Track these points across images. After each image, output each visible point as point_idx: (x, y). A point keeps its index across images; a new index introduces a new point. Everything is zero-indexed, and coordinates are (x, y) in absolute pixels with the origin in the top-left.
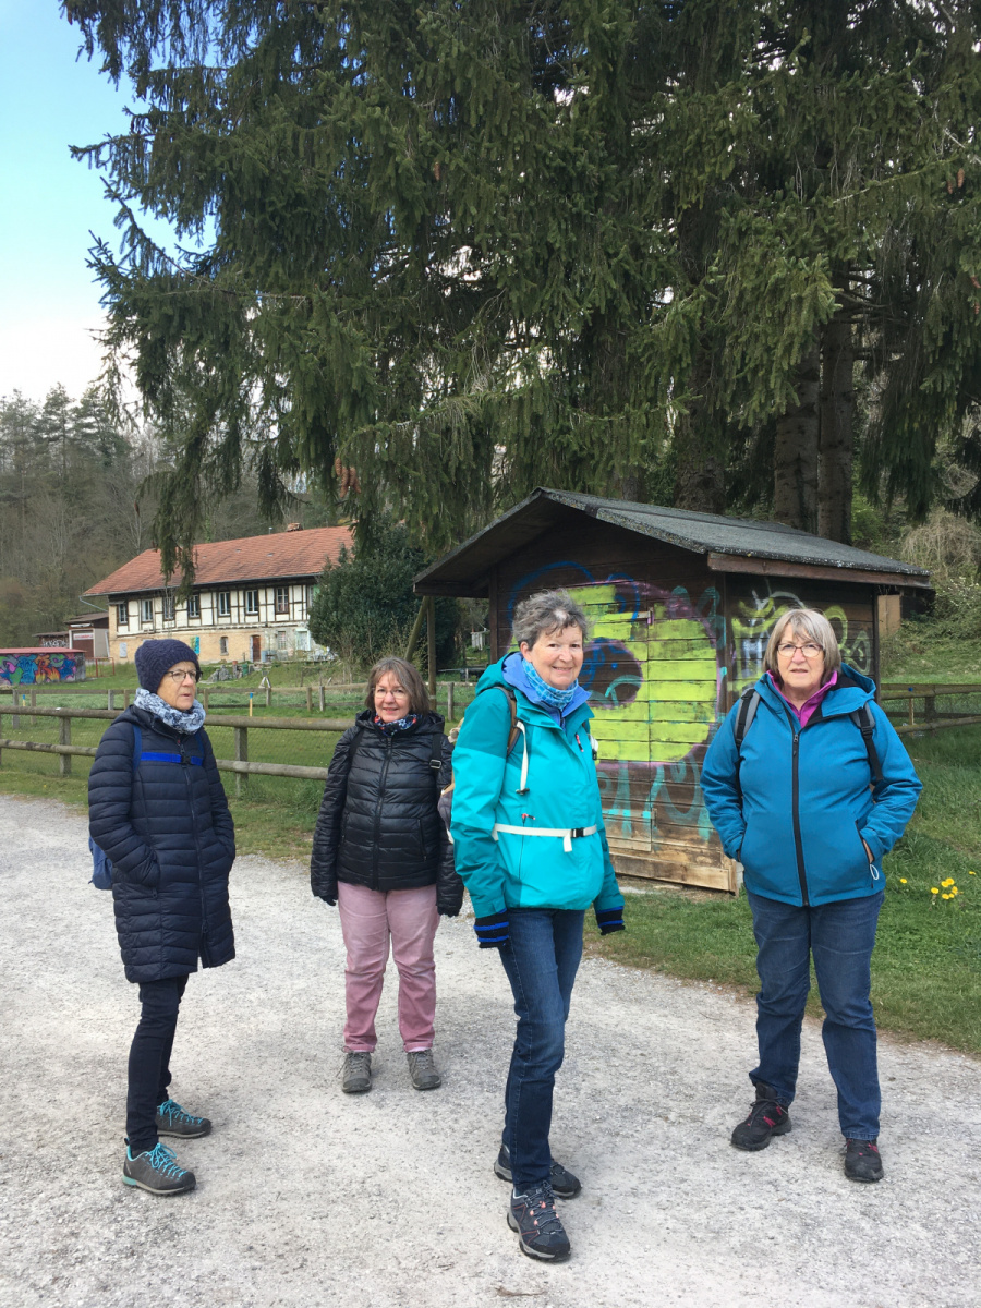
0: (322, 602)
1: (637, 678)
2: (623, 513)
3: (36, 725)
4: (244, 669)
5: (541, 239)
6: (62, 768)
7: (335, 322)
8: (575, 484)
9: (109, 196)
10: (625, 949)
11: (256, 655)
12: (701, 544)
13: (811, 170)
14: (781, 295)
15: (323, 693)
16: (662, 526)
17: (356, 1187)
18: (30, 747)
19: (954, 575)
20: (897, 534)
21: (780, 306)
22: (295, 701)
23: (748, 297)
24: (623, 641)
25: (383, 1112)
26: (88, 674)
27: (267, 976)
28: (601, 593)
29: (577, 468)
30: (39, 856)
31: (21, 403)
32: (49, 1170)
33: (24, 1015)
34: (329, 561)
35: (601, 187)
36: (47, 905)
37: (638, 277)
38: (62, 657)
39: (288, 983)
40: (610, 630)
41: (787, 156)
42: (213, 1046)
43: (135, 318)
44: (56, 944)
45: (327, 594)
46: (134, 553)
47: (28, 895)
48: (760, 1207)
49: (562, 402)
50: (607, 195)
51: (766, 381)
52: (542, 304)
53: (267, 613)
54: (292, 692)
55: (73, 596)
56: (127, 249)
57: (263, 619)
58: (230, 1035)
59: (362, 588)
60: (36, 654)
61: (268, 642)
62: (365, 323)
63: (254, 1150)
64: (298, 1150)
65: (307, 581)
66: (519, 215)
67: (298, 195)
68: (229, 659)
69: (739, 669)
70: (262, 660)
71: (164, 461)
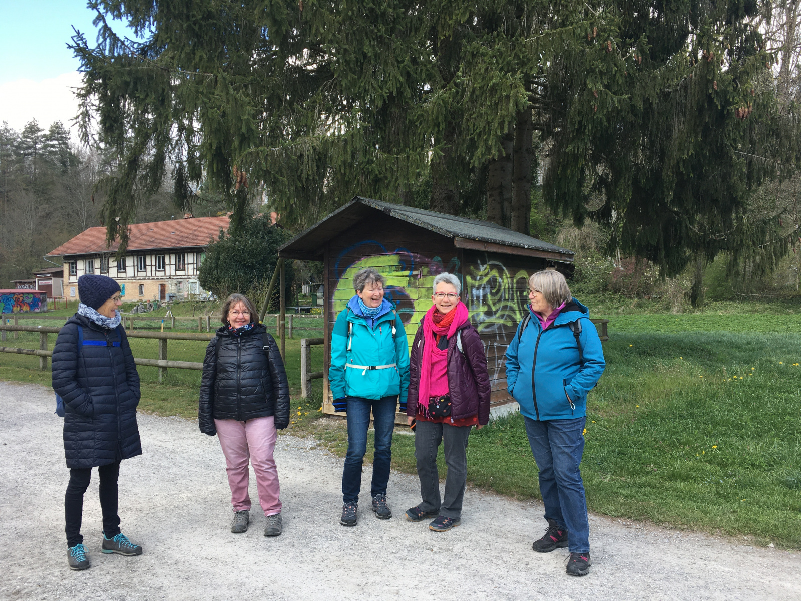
0: (208, 263)
1: (411, 309)
2: (405, 213)
3: (17, 339)
4: (155, 306)
5: (359, 49)
6: (41, 365)
7: (231, 91)
8: (376, 193)
9: (90, 7)
10: (404, 464)
11: (163, 296)
12: (450, 232)
13: (512, 20)
14: (496, 92)
15: (209, 321)
16: (428, 221)
17: (258, 592)
18: (19, 351)
19: (586, 257)
20: (554, 232)
21: (496, 99)
22: (190, 326)
23: (477, 92)
24: (404, 288)
25: (270, 553)
26: (49, 307)
27: (191, 484)
28: (392, 260)
29: (377, 184)
30: (33, 417)
31: (7, 130)
32: (71, 592)
33: (39, 509)
34: (213, 238)
35: (395, 21)
36: (43, 446)
37: (415, 75)
38: (32, 296)
39: (204, 487)
40: (396, 281)
41: (499, 11)
42: (163, 523)
43: (100, 81)
44: (53, 469)
45: (211, 259)
46: (80, 230)
47: (29, 441)
48: (485, 592)
49: (369, 145)
50: (398, 26)
51: (486, 141)
52: (359, 88)
53: (170, 270)
54: (188, 320)
55: (38, 256)
56: (101, 40)
57: (168, 274)
58: (172, 516)
59: (234, 256)
60: (14, 294)
61: (171, 289)
62: (250, 92)
63: (196, 576)
64: (222, 575)
65: (197, 251)
66: (347, 34)
67: (210, 12)
68: (144, 299)
69: (470, 305)
70: (167, 300)
71: (103, 171)
